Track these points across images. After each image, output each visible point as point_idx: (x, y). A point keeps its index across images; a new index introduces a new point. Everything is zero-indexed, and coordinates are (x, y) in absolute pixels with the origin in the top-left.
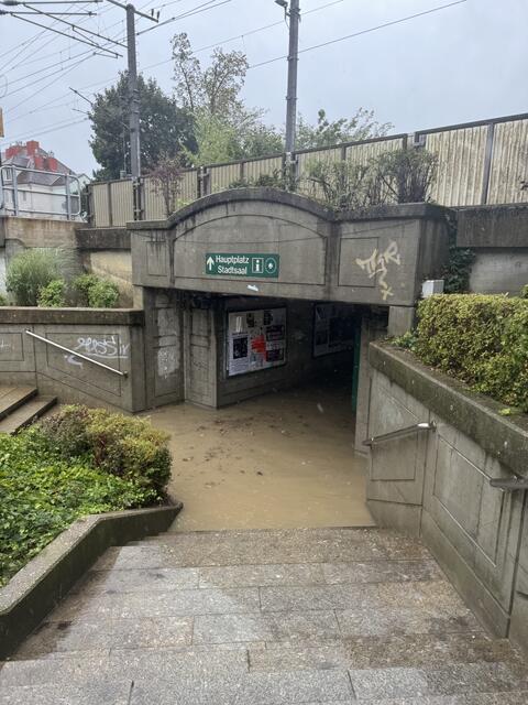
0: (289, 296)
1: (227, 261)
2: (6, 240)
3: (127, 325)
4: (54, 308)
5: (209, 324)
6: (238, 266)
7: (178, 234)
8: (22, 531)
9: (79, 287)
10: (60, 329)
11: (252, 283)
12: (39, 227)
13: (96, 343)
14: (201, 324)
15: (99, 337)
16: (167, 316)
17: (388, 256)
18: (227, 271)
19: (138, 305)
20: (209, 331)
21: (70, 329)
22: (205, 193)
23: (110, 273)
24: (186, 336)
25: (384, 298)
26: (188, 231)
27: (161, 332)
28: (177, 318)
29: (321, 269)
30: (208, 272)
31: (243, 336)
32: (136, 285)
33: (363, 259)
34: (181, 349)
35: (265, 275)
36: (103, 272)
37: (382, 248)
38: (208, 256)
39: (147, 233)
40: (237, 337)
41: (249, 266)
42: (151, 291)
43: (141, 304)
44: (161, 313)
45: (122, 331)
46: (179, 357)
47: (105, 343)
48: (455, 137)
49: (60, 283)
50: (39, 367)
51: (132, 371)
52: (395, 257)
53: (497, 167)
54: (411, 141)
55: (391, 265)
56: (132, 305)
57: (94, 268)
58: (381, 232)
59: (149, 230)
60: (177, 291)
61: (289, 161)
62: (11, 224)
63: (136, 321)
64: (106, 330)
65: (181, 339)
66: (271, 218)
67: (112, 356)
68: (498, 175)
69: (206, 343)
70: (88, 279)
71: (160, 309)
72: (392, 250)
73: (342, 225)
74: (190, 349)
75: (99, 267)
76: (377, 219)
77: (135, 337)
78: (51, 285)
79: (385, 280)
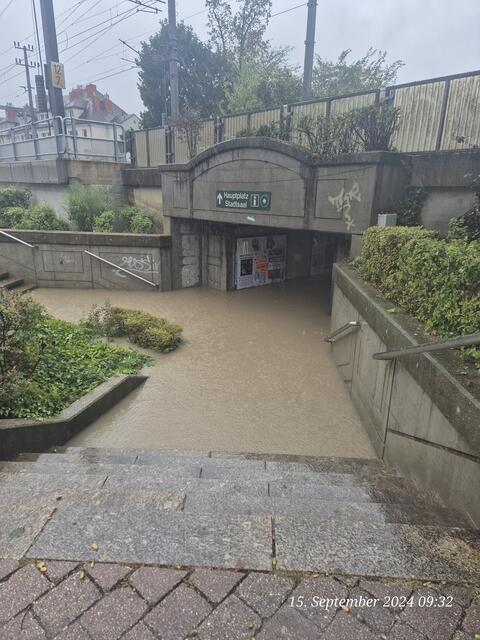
0: (277, 226)
1: (233, 196)
2: (69, 179)
3: (157, 247)
4: (105, 233)
5: (221, 248)
6: (240, 201)
7: (197, 174)
8: (78, 381)
9: (124, 217)
10: (109, 249)
11: (250, 214)
12: (93, 168)
13: (136, 261)
14: (215, 248)
15: (137, 256)
16: (189, 241)
17: (352, 194)
18: (232, 205)
19: (167, 232)
20: (222, 253)
21: (117, 249)
22: (220, 141)
23: (148, 205)
24: (204, 257)
25: (348, 228)
26: (203, 172)
27: (184, 253)
28: (197, 242)
29: (302, 204)
30: (218, 206)
31: (248, 258)
32: (165, 216)
33: (333, 197)
34: (200, 268)
35: (260, 208)
36: (143, 205)
37: (347, 188)
38: (218, 192)
39: (174, 174)
40: (244, 258)
41: (248, 201)
42: (176, 221)
43: (169, 230)
44: (185, 238)
45: (155, 252)
46: (198, 273)
47: (142, 261)
48: (419, 92)
49: (109, 213)
50: (95, 278)
51: (163, 283)
52: (357, 195)
53: (451, 118)
54: (382, 95)
55: (353, 202)
56: (162, 231)
57: (136, 201)
58: (347, 174)
59: (176, 171)
60: (197, 220)
61: (286, 113)
62: (73, 166)
63: (165, 244)
64: (143, 251)
65: (200, 259)
66: (266, 162)
67: (148, 271)
68: (451, 124)
69: (219, 263)
70: (130, 210)
71: (183, 234)
72: (355, 189)
73: (319, 169)
74: (207, 267)
75: (140, 200)
76: (344, 165)
77: (164, 258)
78: (103, 215)
79: (349, 213)
